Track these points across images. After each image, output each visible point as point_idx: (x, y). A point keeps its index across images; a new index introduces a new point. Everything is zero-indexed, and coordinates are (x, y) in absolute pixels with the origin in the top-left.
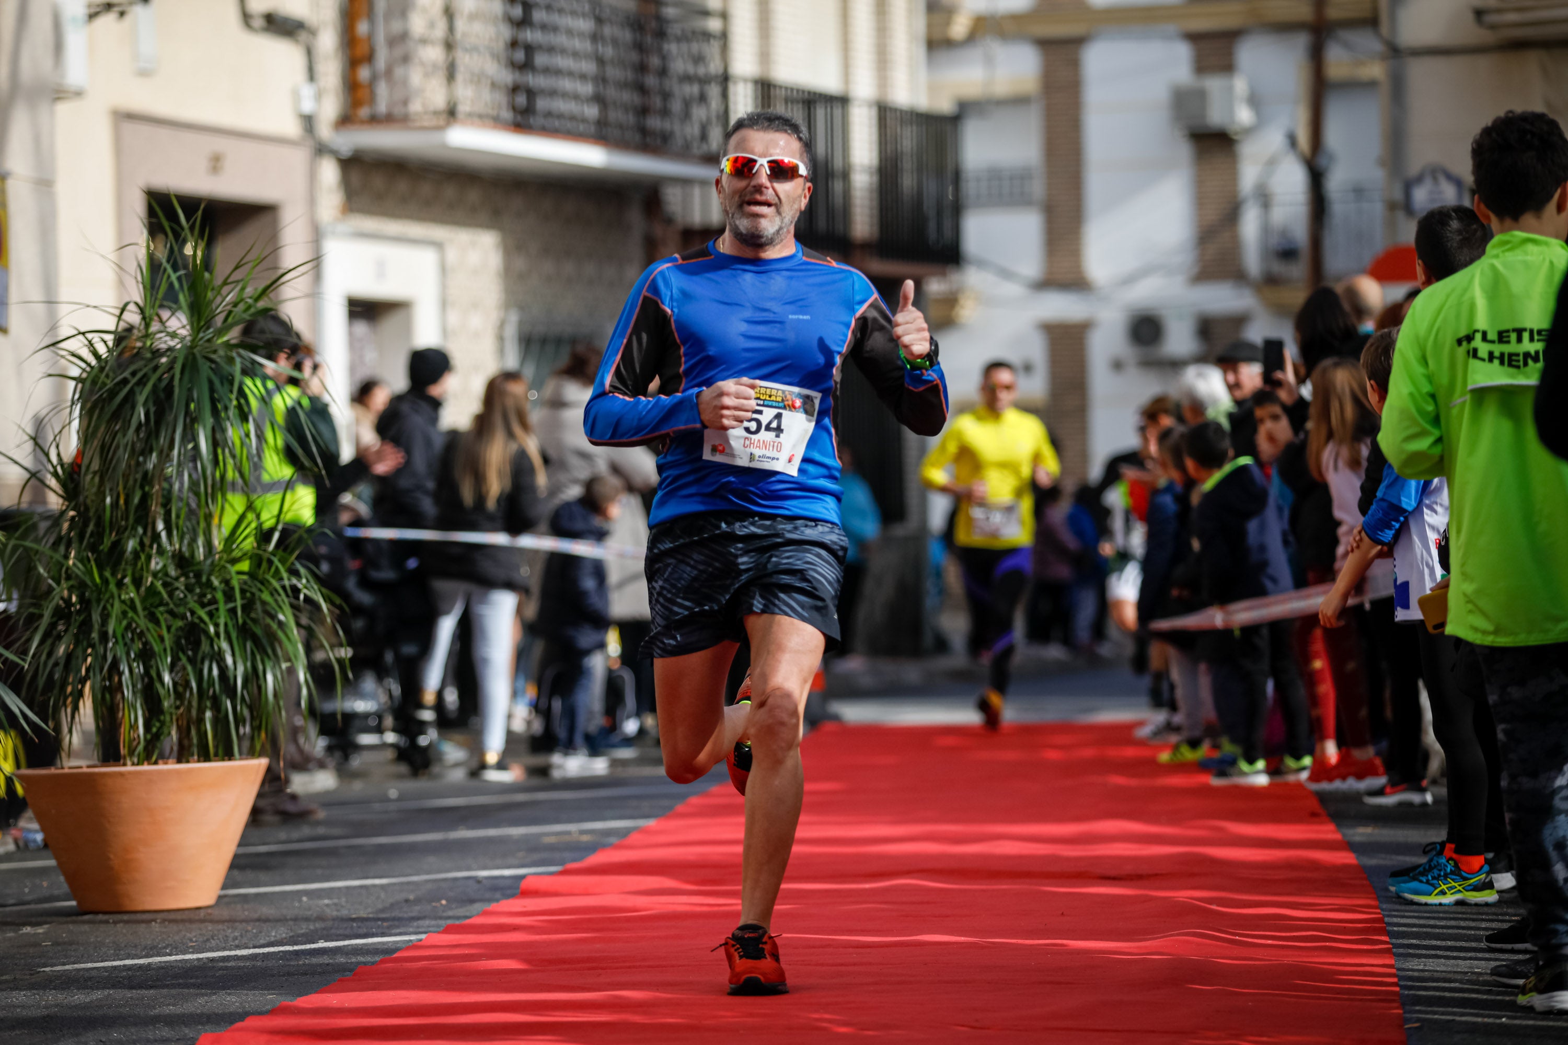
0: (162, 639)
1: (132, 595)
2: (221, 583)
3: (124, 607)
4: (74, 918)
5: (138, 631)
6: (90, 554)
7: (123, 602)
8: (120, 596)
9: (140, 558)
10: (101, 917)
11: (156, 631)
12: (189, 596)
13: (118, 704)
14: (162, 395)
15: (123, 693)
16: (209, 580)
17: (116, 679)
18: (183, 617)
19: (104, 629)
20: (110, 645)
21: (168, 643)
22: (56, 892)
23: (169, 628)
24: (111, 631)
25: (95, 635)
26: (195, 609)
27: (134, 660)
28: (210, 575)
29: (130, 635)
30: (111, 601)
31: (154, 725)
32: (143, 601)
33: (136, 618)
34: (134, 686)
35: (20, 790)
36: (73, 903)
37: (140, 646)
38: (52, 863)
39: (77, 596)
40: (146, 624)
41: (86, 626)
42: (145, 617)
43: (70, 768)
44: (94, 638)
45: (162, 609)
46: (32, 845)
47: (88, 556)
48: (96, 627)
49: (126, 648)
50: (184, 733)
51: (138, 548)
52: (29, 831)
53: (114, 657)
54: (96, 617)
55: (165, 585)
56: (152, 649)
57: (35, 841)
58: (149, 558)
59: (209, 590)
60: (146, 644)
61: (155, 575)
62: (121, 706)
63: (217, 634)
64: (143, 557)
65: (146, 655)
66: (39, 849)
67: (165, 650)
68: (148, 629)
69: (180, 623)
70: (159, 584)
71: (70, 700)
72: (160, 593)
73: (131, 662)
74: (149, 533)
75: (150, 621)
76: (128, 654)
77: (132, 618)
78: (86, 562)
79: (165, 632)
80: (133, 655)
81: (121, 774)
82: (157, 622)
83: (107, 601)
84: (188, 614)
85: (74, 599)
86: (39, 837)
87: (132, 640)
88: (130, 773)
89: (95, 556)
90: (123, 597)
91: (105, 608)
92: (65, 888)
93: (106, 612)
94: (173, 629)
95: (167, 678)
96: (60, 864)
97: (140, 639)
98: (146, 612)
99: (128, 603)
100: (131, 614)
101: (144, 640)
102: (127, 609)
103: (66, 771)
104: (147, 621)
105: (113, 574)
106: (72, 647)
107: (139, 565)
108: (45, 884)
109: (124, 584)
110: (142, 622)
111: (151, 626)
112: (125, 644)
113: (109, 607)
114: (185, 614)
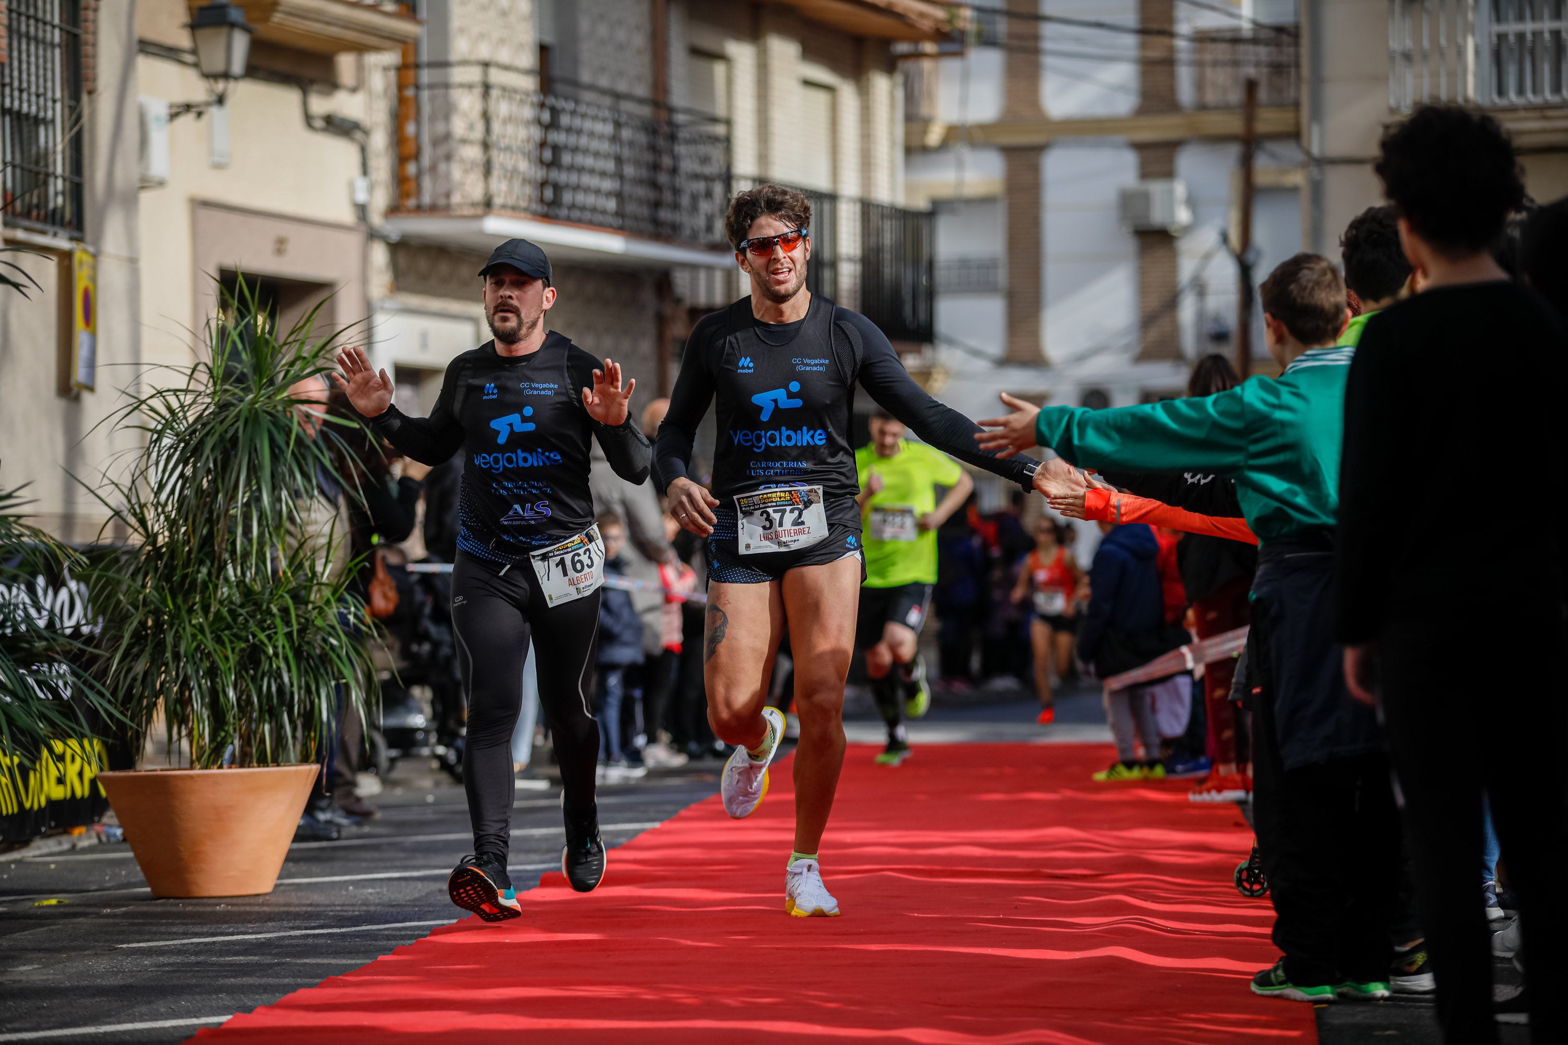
0: (227, 658)
1: (201, 620)
2: (279, 610)
3: (194, 631)
4: (149, 902)
5: (206, 651)
6: (164, 584)
7: (194, 626)
8: (190, 621)
9: (208, 588)
10: (172, 901)
11: (222, 652)
12: (251, 621)
13: (189, 716)
14: (228, 445)
15: (193, 706)
16: (268, 607)
17: (187, 693)
18: (248, 641)
19: (177, 649)
20: (182, 664)
21: (232, 662)
22: (133, 880)
23: (233, 650)
24: (182, 652)
25: (168, 655)
26: (256, 633)
27: (203, 677)
28: (269, 603)
29: (199, 655)
30: (183, 625)
31: (219, 735)
32: (211, 625)
33: (204, 640)
34: (202, 699)
35: (103, 792)
36: (148, 889)
37: (208, 664)
38: (131, 854)
39: (153, 621)
40: (213, 645)
41: (160, 647)
42: (212, 639)
43: (146, 771)
44: (167, 658)
45: (227, 632)
46: (112, 839)
47: (163, 586)
48: (169, 648)
49: (196, 666)
50: (246, 741)
51: (207, 579)
52: (110, 826)
53: (185, 675)
54: (169, 639)
55: (231, 611)
56: (218, 668)
57: (115, 835)
58: (216, 587)
59: (268, 617)
60: (213, 662)
61: (221, 603)
62: (191, 717)
63: (276, 655)
64: (211, 586)
65: (213, 672)
66: (118, 842)
67: (230, 669)
68: (215, 650)
69: (243, 645)
70: (224, 611)
71: (145, 712)
72: (225, 618)
73: (200, 679)
74: (216, 565)
75: (217, 642)
76: (197, 672)
77: (201, 640)
78: (161, 591)
79: (229, 653)
80: (201, 673)
81: (191, 777)
82: (223, 644)
83: (180, 625)
84: (251, 637)
85: (150, 623)
86: (119, 832)
87: (201, 659)
88: (198, 776)
89: (169, 585)
90: (194, 622)
91: (177, 631)
92: (141, 876)
93: (178, 635)
94: (237, 650)
95: (231, 694)
96: (136, 855)
97: (208, 659)
98: (213, 635)
99: (198, 627)
100: (200, 637)
101: (211, 659)
102: (197, 632)
103: (142, 773)
104: (214, 643)
105: (185, 601)
106: (148, 665)
107: (207, 594)
108: (123, 873)
109: (195, 611)
110: (210, 645)
111: (217, 647)
112: (195, 663)
113: (181, 630)
114: (248, 637)
